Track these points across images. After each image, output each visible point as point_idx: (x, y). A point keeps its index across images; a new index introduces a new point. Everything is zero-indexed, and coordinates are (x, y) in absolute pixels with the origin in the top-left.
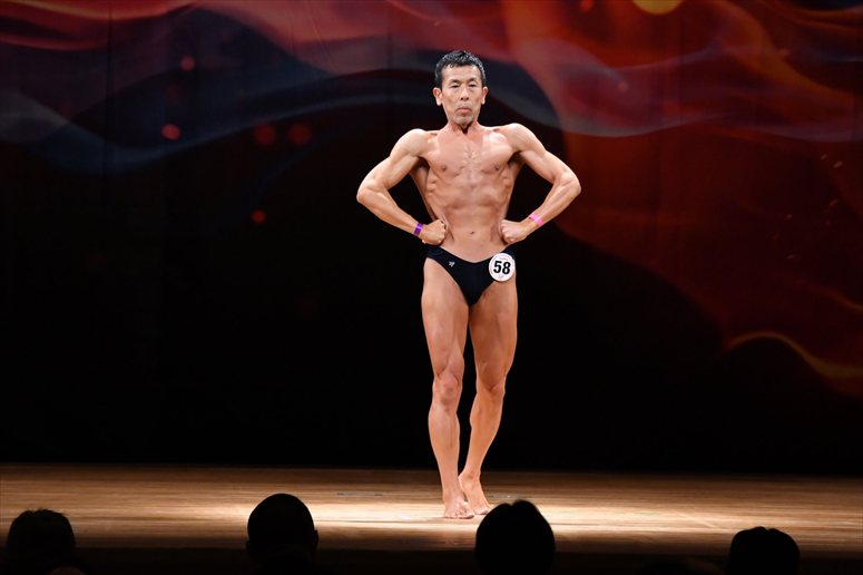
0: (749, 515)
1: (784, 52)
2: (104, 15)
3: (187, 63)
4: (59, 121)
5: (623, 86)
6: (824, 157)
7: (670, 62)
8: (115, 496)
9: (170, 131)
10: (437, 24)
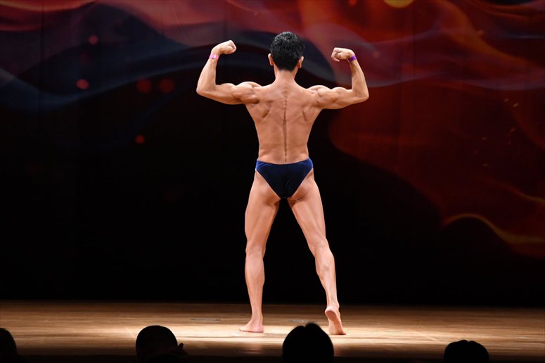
0: (460, 332)
1: (481, 32)
2: (39, 8)
3: (93, 40)
4: (9, 77)
5: (376, 54)
6: (506, 100)
7: (407, 39)
8: (47, 321)
9: (82, 84)
10: (256, 14)
